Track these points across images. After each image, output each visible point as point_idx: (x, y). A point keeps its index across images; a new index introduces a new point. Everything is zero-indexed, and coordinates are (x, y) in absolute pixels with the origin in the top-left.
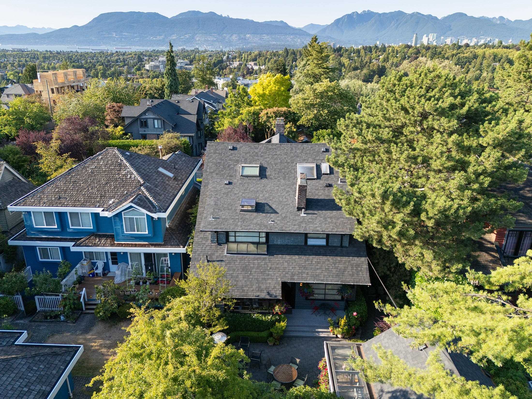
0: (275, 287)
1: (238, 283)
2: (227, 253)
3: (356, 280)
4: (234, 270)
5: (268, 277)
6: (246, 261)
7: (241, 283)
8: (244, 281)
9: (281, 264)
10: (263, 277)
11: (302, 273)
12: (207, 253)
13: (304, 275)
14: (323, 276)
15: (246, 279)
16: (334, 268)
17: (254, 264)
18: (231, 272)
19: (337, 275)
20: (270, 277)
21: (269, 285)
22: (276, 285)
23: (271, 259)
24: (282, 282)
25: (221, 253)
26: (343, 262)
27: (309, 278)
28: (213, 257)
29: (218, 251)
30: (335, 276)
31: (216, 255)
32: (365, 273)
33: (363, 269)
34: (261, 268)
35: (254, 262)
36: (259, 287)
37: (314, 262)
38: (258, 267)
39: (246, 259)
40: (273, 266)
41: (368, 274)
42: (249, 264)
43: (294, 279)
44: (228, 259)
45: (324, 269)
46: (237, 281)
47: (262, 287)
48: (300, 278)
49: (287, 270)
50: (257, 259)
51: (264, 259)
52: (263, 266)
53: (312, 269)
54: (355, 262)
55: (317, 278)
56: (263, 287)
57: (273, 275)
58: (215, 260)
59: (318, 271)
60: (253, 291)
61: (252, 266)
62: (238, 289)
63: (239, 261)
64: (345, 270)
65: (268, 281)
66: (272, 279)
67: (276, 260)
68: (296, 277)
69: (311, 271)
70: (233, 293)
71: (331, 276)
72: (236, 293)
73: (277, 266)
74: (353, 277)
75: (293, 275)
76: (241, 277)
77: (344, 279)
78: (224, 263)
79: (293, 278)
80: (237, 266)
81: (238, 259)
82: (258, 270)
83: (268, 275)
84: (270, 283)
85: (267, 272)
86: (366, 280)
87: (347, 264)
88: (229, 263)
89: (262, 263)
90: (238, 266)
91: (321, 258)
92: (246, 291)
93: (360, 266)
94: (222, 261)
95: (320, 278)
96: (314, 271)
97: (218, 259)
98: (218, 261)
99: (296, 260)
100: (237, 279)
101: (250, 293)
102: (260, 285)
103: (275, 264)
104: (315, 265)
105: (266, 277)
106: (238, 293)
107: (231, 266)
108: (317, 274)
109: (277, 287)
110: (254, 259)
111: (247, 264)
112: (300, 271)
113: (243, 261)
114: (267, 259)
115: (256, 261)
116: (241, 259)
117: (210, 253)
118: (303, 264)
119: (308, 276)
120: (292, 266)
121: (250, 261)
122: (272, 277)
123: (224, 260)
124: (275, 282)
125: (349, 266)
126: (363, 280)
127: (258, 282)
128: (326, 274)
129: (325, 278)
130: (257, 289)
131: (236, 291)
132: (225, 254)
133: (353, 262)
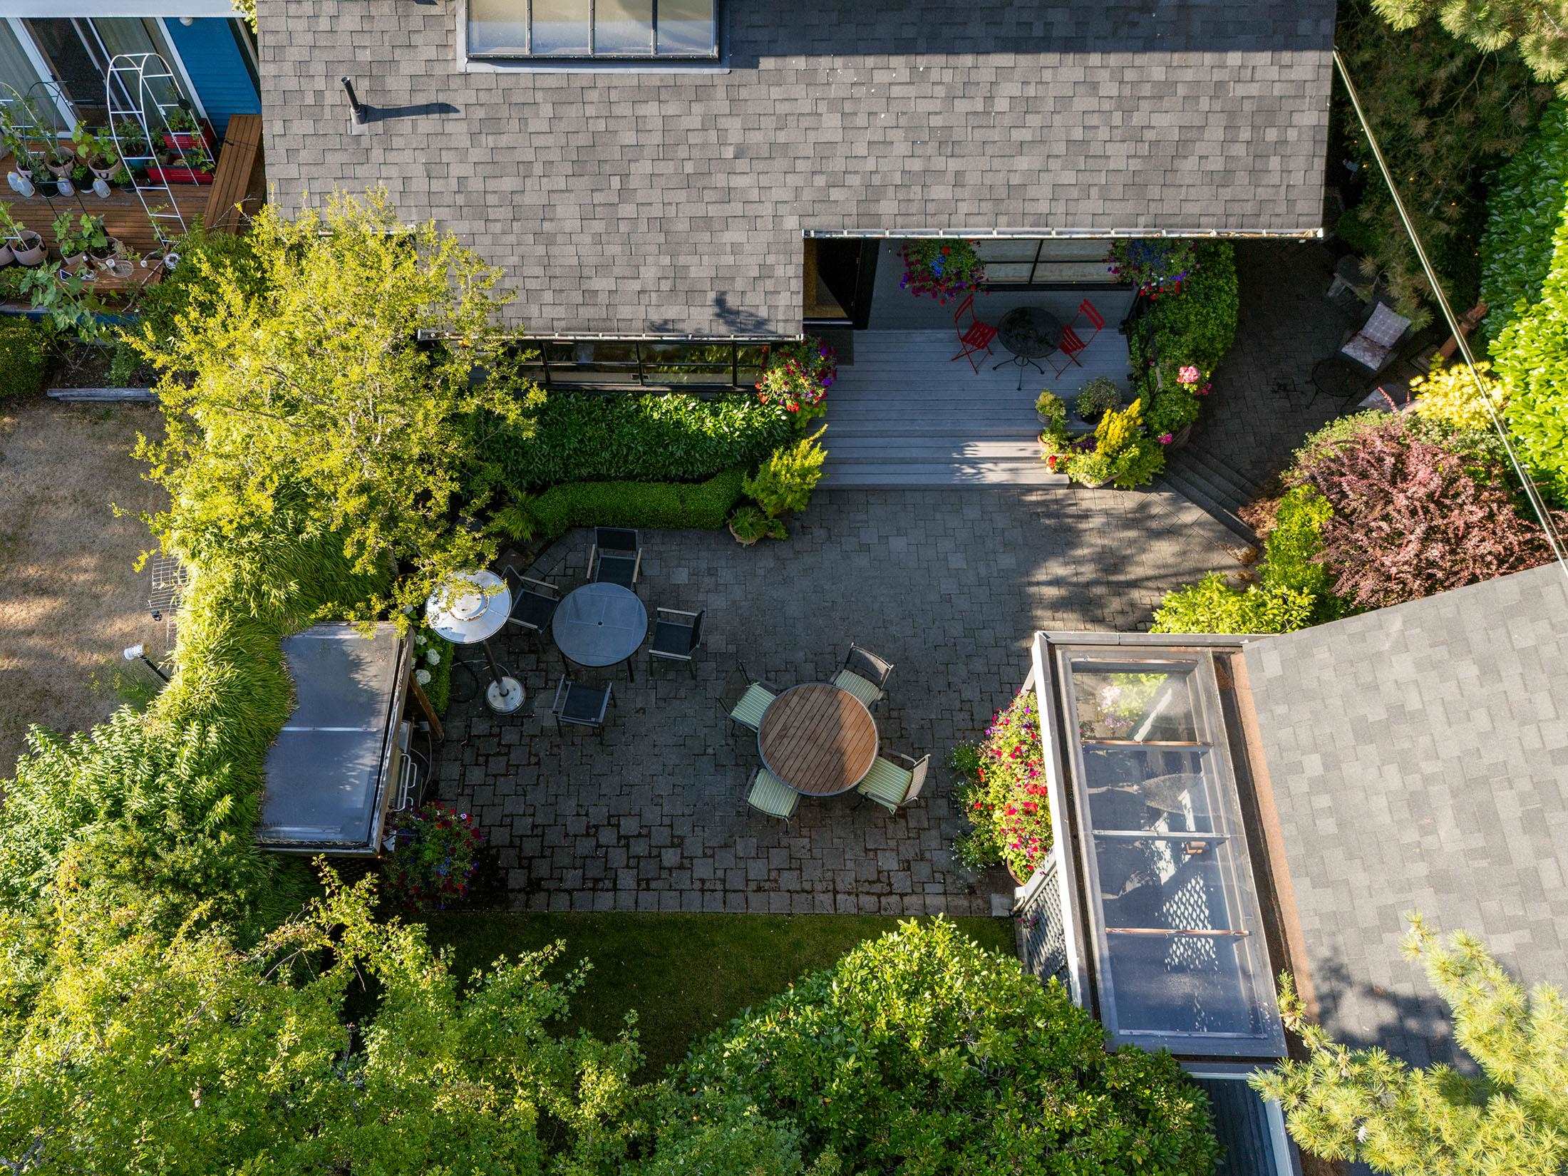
0: (765, 272)
1: (554, 250)
2: (473, 59)
3: (1236, 208)
4: (524, 170)
5: (730, 209)
6: (590, 111)
7: (572, 249)
8: (588, 239)
9: (805, 123)
10: (699, 210)
11: (927, 177)
12: (347, 55)
13: (940, 192)
14: (1046, 191)
15: (598, 226)
16: (1118, 134)
17: (639, 124)
18: (508, 184)
19: (1136, 185)
20: (736, 208)
21: (730, 260)
22: (771, 260)
23: (744, 93)
24: (808, 241)
25: (432, 53)
26: (1181, 91)
27: (964, 208)
28: (391, 83)
29: (417, 39)
30: (1117, 192)
31: (407, 68)
32: (1298, 163)
33: (1292, 134)
34: (682, 152)
35: (643, 110)
36: (678, 273)
37: (1001, 105)
38: (666, 151)
39: (593, 95)
40: (755, 137)
41: (1320, 164)
42: (612, 125)
43: (876, 220)
44: (484, 97)
45: (1060, 148)
46: (550, 240)
47: (693, 272)
48: (914, 208)
49: (838, 165)
50: (658, 93)
51: (702, 92)
52: (694, 139)
53: (990, 150)
54: (1254, 90)
55: (1015, 206)
56: (700, 270)
57: (755, 194)
58: (403, 101)
59: (1023, 163)
60: (645, 299)
61: (629, 138)
62: (556, 284)
63: (547, 110)
64: (1182, 147)
65: (728, 237)
66: (752, 222)
67: (776, 92)
68: (887, 207)
69: (984, 163)
70: (534, 311)
71: (1094, 192)
72: (549, 312)
73: (782, 137)
74: (1227, 193)
75: (873, 193)
76: (567, 212)
77: (1168, 208)
78: (462, 128)
79: (873, 208)
80: (539, 141)
81: (539, 96)
82: (667, 168)
83: (728, 195)
84: (736, 249)
85: (720, 180)
86: (1301, 206)
87: (1204, 104)
88: (492, 124)
89: (686, 122)
90: (549, 140)
91: (1047, 75)
92: (603, 298)
93: (1281, 119)
94: (445, 108)
95: (1030, 208)
96: (997, 164)
97: (421, 100)
98: (427, 109)
99: (896, 91)
100: (547, 226)
101: (625, 312)
102: (682, 260)
103: (769, 123)
104: (1007, 121)
105: (713, 211)
106: (560, 312)
107: (504, 141)
108: (1016, 180)
109: (779, 272)
110: (642, 94)
111: (601, 125)
112: (916, 165)
113: (572, 111)
114: (721, 93)
115: (651, 109)
116: (561, 98)
117: (365, 56)
118: (936, 121)
119: (959, 193)
120: (869, 135)
121: (618, 110)
122: (751, 210)
123: (457, 100)
124: (769, 236)
125: (1212, 119)
126: (1282, 208)
127: (671, 246)
128: (1069, 177)
129: (1060, 208)
130: (666, 286)
131: (548, 297)
132: (462, 64)
133: (1241, 90)
